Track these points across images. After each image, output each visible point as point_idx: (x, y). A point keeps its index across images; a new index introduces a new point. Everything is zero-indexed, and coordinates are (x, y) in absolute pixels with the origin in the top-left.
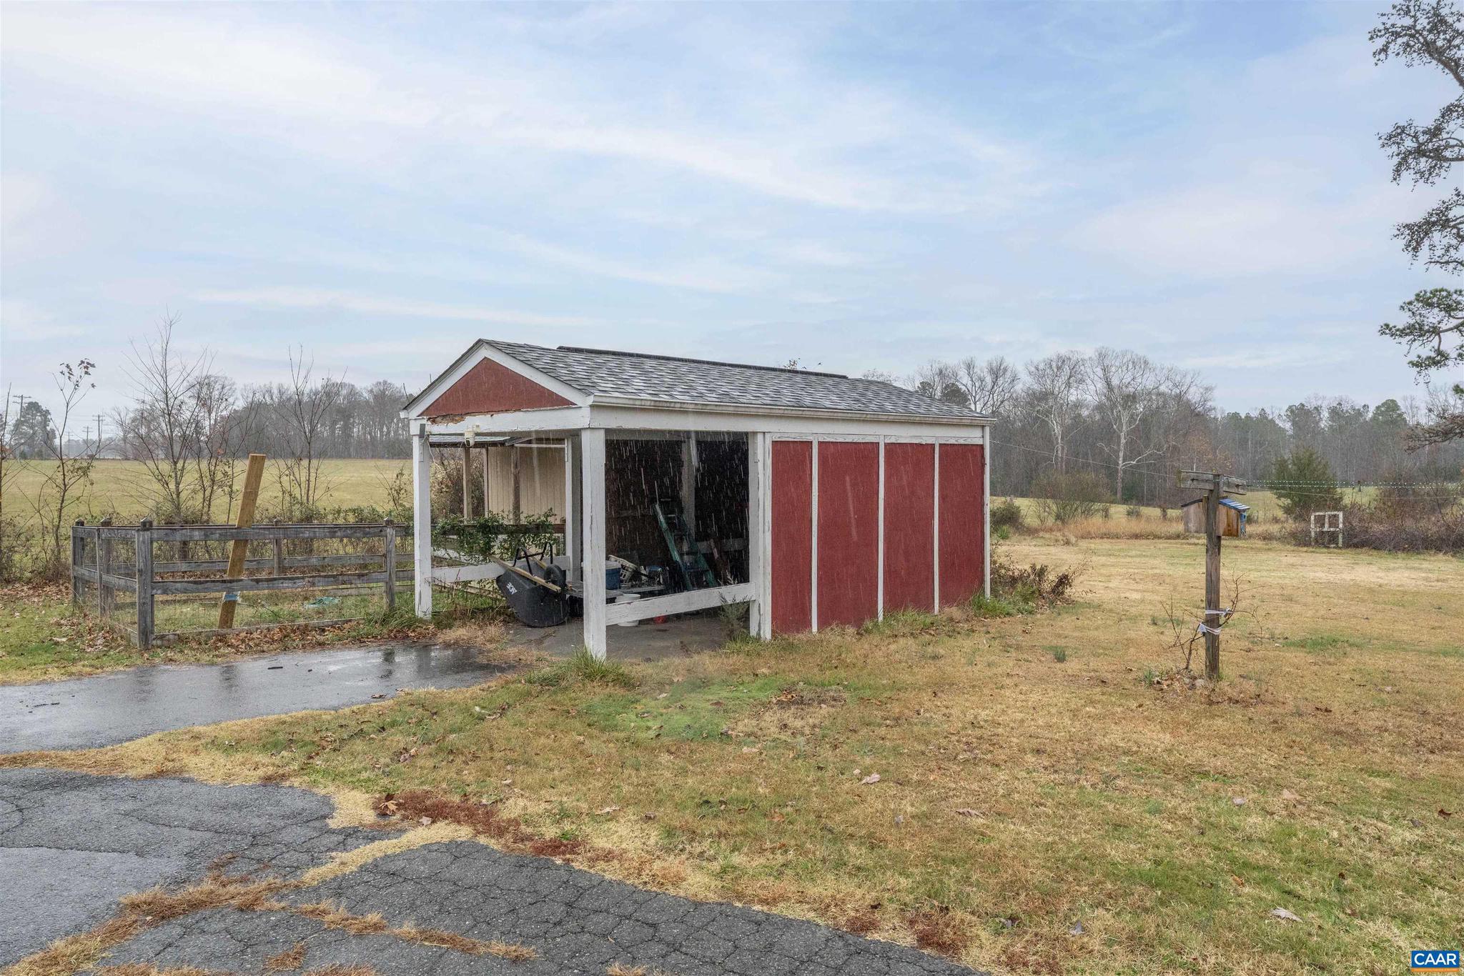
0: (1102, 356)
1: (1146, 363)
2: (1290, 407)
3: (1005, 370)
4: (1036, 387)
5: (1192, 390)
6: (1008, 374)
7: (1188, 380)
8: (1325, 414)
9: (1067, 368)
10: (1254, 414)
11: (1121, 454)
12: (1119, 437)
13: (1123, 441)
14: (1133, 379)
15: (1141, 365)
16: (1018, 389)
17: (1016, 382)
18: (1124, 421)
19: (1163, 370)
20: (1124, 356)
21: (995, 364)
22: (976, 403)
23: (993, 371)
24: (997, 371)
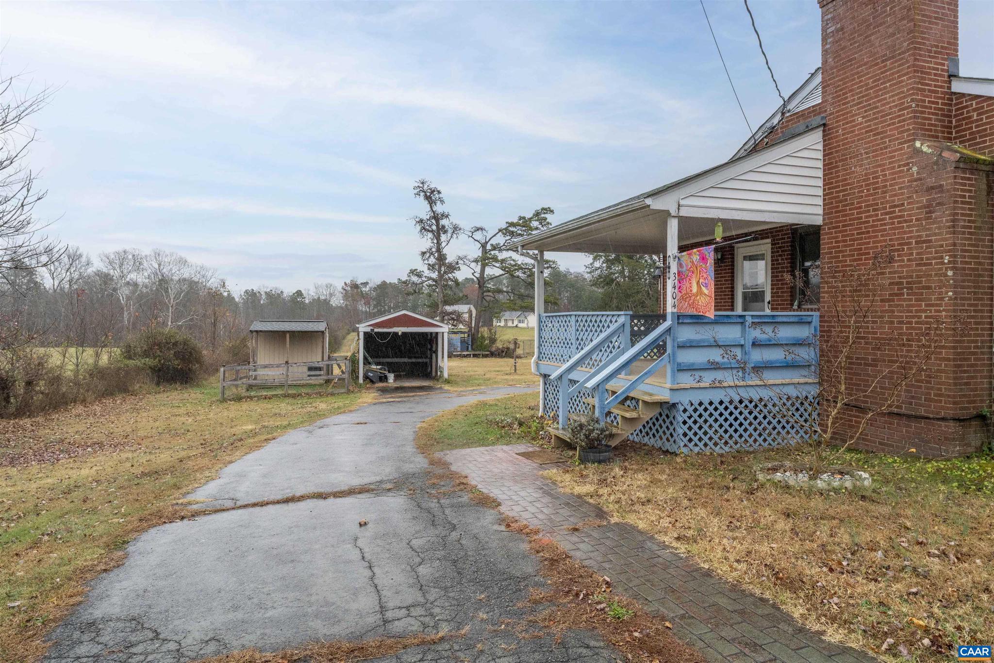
0: (158, 254)
1: (186, 261)
3: (80, 256)
4: (105, 270)
5: (212, 280)
6: (83, 259)
7: (210, 274)
8: (264, 297)
12: (169, 306)
14: (178, 270)
15: (183, 262)
16: (91, 270)
17: (90, 265)
18: (172, 297)
19: (196, 267)
20: (172, 255)
21: (71, 251)
22: (54, 279)
23: (69, 256)
24: (74, 257)
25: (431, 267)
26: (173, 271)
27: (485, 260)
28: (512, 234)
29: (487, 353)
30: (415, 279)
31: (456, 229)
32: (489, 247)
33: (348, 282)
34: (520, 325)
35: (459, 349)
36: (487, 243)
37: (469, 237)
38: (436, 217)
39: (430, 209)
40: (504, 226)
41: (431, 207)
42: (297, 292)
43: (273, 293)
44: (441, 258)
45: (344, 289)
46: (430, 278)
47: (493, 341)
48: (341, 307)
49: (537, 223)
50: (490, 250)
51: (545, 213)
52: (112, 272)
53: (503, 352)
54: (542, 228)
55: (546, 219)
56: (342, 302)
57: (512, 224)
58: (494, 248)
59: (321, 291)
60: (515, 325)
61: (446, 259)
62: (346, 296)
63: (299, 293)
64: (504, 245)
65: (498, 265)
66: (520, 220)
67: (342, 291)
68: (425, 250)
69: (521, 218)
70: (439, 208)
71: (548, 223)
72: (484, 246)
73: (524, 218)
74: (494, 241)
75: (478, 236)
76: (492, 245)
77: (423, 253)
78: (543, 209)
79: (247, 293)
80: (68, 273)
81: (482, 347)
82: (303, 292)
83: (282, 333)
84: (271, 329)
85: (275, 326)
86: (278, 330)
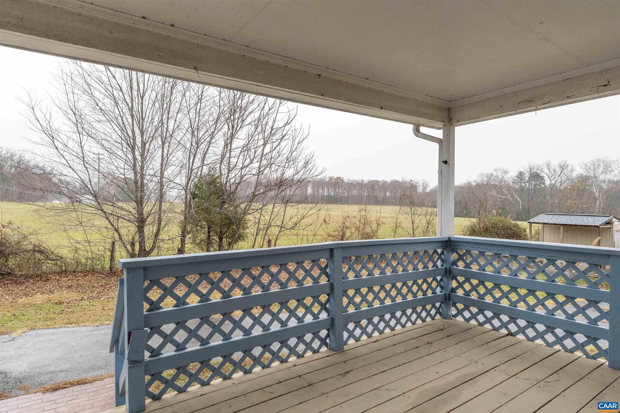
3: (568, 166)
4: (585, 174)
6: (569, 168)
9: (601, 165)
16: (574, 175)
17: (573, 171)
21: (562, 163)
22: (551, 181)
23: (561, 167)
24: (563, 167)
52: (589, 174)
80: (560, 178)
83: (556, 226)
84: (546, 222)
85: (553, 219)
86: (552, 222)
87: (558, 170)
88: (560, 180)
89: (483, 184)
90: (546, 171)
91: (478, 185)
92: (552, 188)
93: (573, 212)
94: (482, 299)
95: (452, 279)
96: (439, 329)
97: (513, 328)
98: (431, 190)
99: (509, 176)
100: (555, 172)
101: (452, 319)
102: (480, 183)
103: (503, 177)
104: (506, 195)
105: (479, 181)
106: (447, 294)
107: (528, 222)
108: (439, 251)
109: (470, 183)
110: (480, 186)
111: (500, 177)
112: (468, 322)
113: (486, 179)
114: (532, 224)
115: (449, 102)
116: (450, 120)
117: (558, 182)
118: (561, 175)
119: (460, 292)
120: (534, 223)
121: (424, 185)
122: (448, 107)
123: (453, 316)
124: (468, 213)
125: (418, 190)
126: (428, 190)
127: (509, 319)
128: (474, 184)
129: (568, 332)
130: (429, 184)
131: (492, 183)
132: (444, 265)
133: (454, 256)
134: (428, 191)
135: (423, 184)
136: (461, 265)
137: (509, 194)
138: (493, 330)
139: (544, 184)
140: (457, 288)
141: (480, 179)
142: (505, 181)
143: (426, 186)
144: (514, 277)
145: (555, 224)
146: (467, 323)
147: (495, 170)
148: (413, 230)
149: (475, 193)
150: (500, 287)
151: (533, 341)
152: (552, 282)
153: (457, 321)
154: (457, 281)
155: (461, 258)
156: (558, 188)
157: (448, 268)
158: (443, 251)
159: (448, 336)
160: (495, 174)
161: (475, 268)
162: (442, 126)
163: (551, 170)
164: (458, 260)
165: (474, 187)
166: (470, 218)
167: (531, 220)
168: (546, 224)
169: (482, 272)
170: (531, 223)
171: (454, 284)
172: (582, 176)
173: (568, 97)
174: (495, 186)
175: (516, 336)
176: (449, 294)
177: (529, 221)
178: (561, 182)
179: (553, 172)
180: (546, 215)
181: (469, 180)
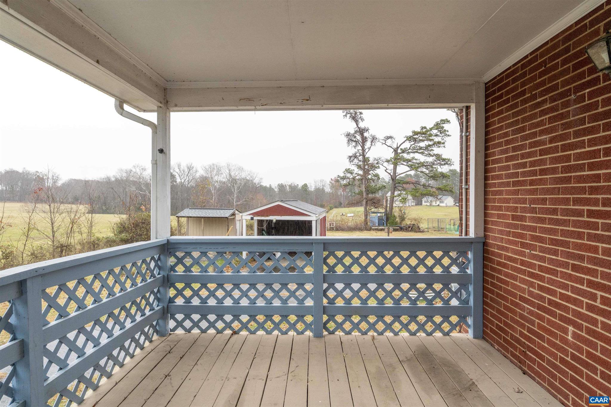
0: (228, 165)
1: (243, 168)
2: (279, 184)
3: (193, 167)
4: (205, 175)
5: (256, 179)
6: (194, 169)
7: (255, 176)
8: (288, 187)
9: (215, 169)
10: (268, 186)
11: (235, 200)
12: (234, 194)
13: (235, 195)
14: (239, 174)
15: (241, 169)
16: (198, 175)
17: (197, 172)
18: (236, 188)
19: (248, 171)
20: (235, 166)
21: (189, 165)
22: (181, 180)
23: (188, 168)
24: (190, 168)
25: (359, 167)
26: (236, 174)
27: (396, 160)
28: (415, 140)
29: (397, 228)
30: (349, 175)
31: (374, 139)
32: (399, 151)
33: (333, 178)
34: (441, 205)
35: (377, 224)
36: (398, 148)
37: (383, 144)
38: (361, 131)
39: (356, 126)
40: (411, 134)
41: (357, 125)
42: (304, 185)
43: (293, 185)
44: (365, 160)
45: (331, 183)
46: (358, 175)
47: (403, 219)
48: (330, 193)
49: (437, 131)
50: (400, 153)
51: (443, 123)
52: (207, 175)
53: (409, 227)
54: (440, 135)
55: (443, 127)
56: (330, 190)
57: (415, 133)
58: (403, 151)
59: (318, 184)
60: (437, 205)
61: (369, 161)
62: (332, 186)
63: (305, 185)
64: (410, 149)
65: (405, 163)
66: (422, 129)
67: (330, 183)
68: (351, 155)
69: (423, 128)
70: (362, 125)
71: (445, 130)
72: (395, 150)
73: (425, 128)
74: (403, 147)
75: (389, 142)
76: (401, 149)
77: (350, 157)
78: (442, 120)
79: (279, 186)
80: (188, 177)
81: (394, 223)
82: (308, 185)
83: (199, 218)
84: (191, 215)
85: (196, 213)
86: (195, 216)
87: (186, 170)
88: (188, 179)
89: (122, 180)
90: (177, 170)
91: (117, 180)
92: (182, 186)
93: (204, 206)
94: (205, 303)
95: (170, 288)
96: (167, 353)
97: (236, 325)
98: (62, 184)
99: (147, 173)
100: (184, 172)
101: (170, 334)
102: (120, 179)
103: (141, 174)
104: (145, 191)
105: (118, 177)
106: (166, 306)
107: (177, 217)
108: (156, 257)
109: (109, 178)
110: (119, 182)
111: (139, 174)
112: (190, 332)
113: (124, 175)
114: (180, 218)
115: (166, 80)
116: (166, 103)
117: (186, 180)
118: (189, 175)
119: (180, 301)
120: (181, 217)
121: (54, 178)
122: (165, 87)
123: (171, 330)
124: (107, 209)
125: (46, 184)
126: (59, 183)
127: (232, 317)
128: (113, 179)
129: (283, 316)
130: (60, 177)
131: (131, 179)
132: (161, 272)
133: (172, 261)
134: (60, 185)
135: (53, 176)
136: (180, 269)
137: (147, 190)
138: (217, 333)
139: (176, 182)
140: (176, 296)
141: (120, 174)
142: (144, 178)
143: (57, 180)
144: (236, 274)
145: (198, 217)
146: (188, 334)
147: (134, 166)
148: (53, 232)
149: (114, 189)
150: (223, 286)
151: (255, 334)
152: (270, 273)
153: (177, 335)
154: (176, 288)
155: (180, 261)
156: (186, 186)
157: (166, 275)
158: (159, 256)
159: (181, 358)
160: (134, 170)
161: (196, 271)
162: (156, 108)
163: (181, 170)
164: (176, 265)
165: (113, 181)
166: (120, 215)
167: (179, 215)
168: (191, 217)
169: (204, 274)
170: (178, 217)
171: (172, 292)
172: (203, 176)
173: (281, 103)
174: (134, 183)
175: (240, 333)
176: (168, 306)
177: (177, 215)
178: (188, 181)
179: (182, 172)
180: (190, 210)
181: (108, 176)
